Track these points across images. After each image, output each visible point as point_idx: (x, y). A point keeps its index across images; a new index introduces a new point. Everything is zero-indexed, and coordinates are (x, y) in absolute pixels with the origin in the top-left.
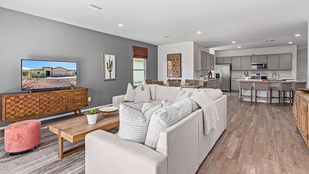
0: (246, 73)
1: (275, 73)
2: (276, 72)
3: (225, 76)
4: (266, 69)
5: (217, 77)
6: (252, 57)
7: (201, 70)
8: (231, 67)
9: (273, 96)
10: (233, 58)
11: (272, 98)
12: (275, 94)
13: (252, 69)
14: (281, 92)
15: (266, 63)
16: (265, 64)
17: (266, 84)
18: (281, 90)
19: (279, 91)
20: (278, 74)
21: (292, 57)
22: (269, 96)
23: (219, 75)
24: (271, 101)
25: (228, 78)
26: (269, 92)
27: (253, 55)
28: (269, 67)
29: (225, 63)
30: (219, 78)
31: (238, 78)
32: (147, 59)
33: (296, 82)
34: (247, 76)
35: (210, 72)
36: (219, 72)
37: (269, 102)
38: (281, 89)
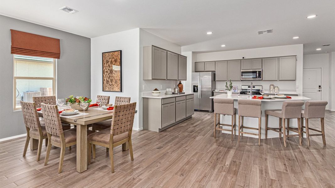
0: (228, 85)
1: (273, 85)
2: (275, 84)
3: (205, 88)
4: (261, 79)
5: (194, 91)
6: (242, 60)
7: (153, 79)
8: (214, 76)
9: (269, 126)
10: (216, 63)
11: (267, 129)
12: (274, 122)
13: (242, 79)
14: (283, 120)
15: (261, 70)
16: (259, 72)
17: (257, 106)
18: (284, 117)
19: (281, 119)
20: (277, 87)
21: (297, 61)
22: (263, 126)
23: (197, 87)
24: (266, 134)
25: (209, 91)
26: (264, 119)
27: (243, 58)
28: (265, 76)
29: (206, 70)
30: (197, 91)
31: (223, 92)
32: (58, 58)
33: (311, 103)
34: (230, 90)
35: (180, 83)
36: (198, 84)
37: (263, 137)
38: (284, 115)
